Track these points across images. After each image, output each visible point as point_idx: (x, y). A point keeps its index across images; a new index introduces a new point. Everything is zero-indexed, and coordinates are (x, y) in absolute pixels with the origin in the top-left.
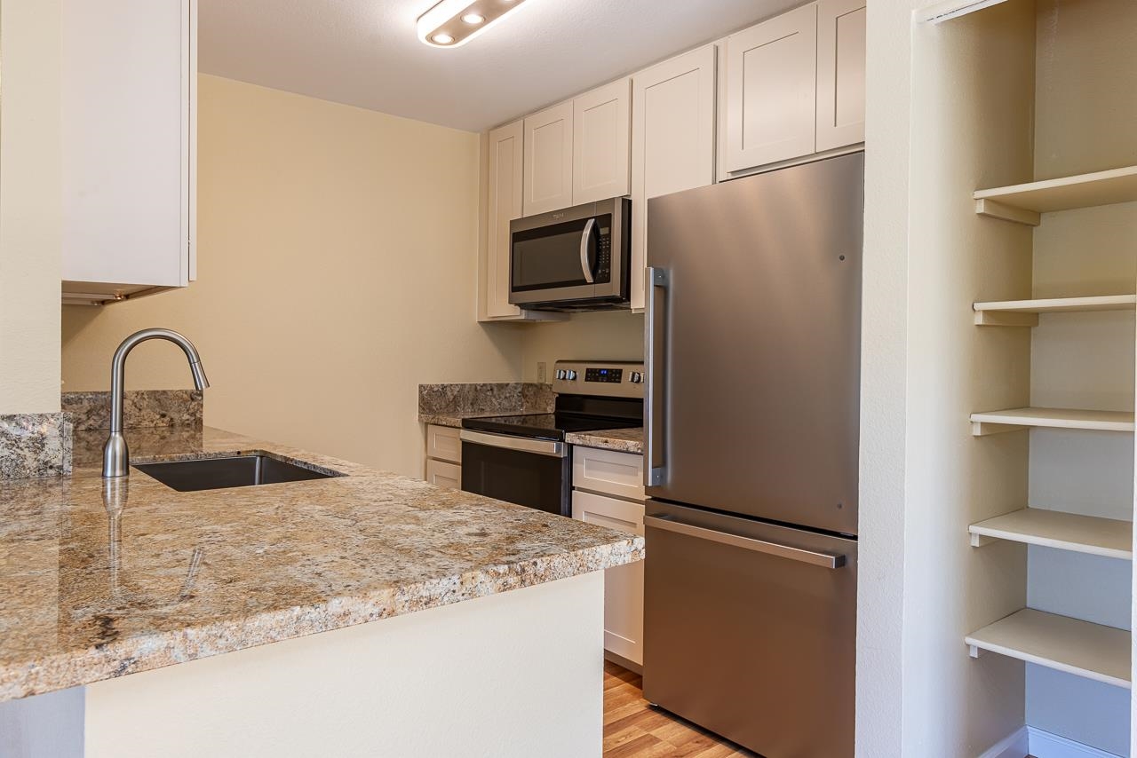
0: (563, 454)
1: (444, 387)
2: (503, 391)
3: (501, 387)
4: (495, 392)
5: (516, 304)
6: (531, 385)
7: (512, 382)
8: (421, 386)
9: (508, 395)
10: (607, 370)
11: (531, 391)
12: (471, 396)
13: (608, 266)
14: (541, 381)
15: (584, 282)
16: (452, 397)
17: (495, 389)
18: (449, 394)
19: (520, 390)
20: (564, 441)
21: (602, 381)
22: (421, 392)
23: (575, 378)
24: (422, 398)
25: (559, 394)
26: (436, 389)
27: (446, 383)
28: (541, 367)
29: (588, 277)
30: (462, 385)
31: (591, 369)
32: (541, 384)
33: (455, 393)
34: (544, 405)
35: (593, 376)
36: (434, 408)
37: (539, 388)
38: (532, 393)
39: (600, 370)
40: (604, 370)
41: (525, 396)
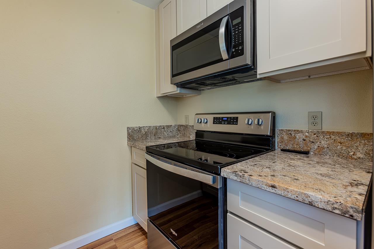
0: (219, 185)
1: (140, 128)
2: (169, 128)
3: (168, 127)
4: (165, 129)
5: (175, 84)
6: (182, 125)
7: (173, 124)
8: (128, 128)
9: (171, 130)
10: (228, 118)
11: (182, 128)
12: (154, 131)
13: (242, 44)
14: (187, 124)
15: (221, 60)
16: (145, 132)
17: (165, 128)
18: (143, 131)
19: (177, 128)
20: (219, 175)
21: (224, 124)
22: (128, 131)
23: (207, 122)
24: (129, 134)
25: (197, 131)
26: (136, 129)
27: (141, 126)
28: (187, 118)
29: (225, 56)
30: (149, 126)
31: (217, 118)
32: (187, 125)
33: (146, 130)
34: (188, 135)
35: (217, 121)
36: (135, 138)
37: (186, 127)
38: (182, 129)
39: (222, 118)
40: (225, 117)
41: (179, 131)
